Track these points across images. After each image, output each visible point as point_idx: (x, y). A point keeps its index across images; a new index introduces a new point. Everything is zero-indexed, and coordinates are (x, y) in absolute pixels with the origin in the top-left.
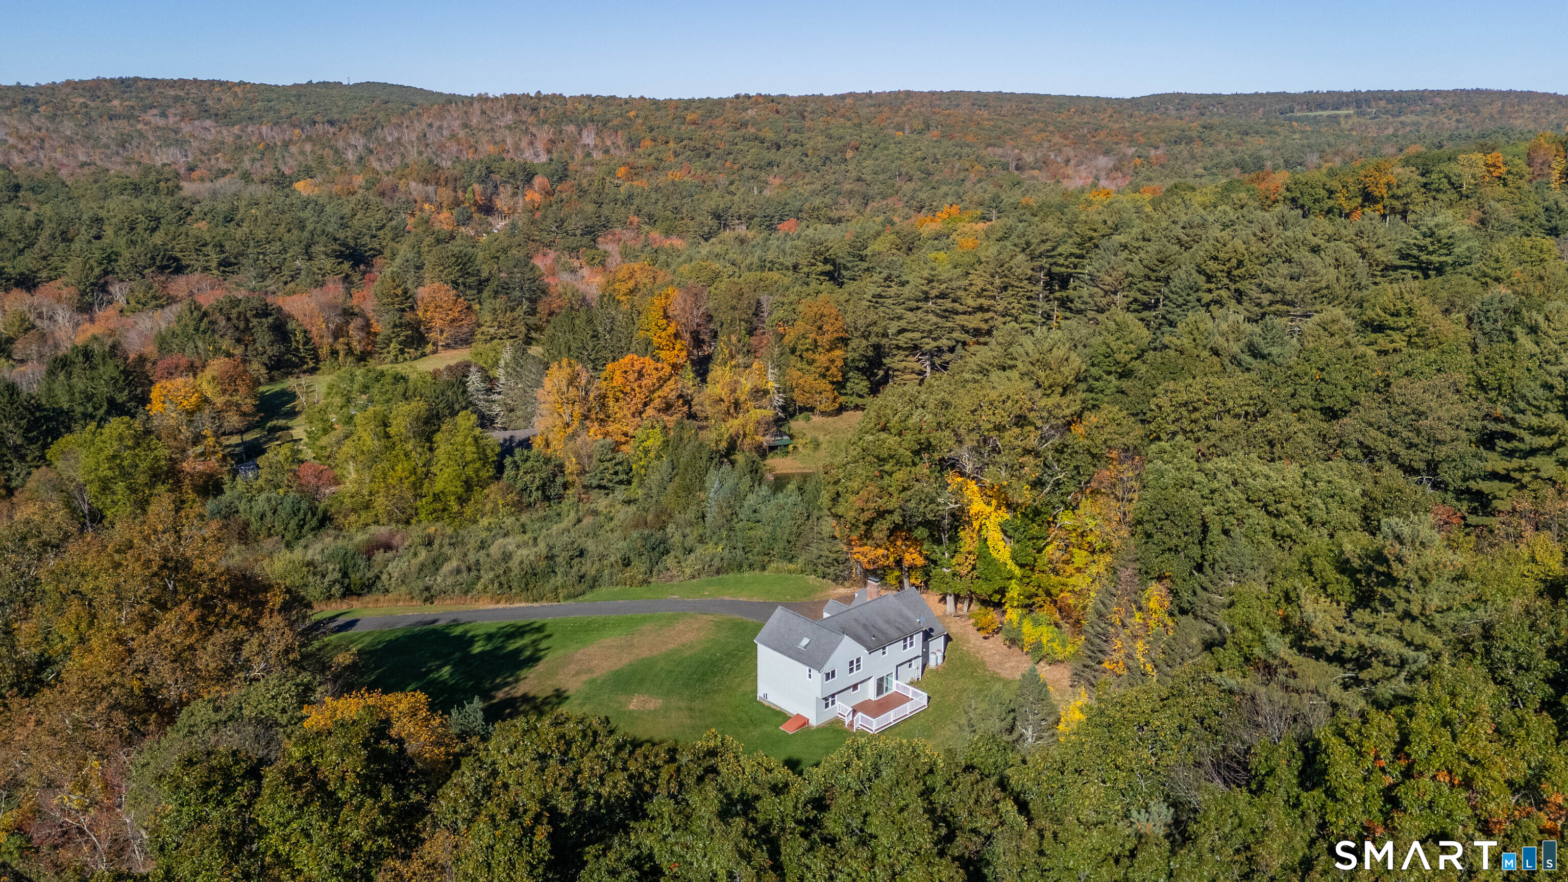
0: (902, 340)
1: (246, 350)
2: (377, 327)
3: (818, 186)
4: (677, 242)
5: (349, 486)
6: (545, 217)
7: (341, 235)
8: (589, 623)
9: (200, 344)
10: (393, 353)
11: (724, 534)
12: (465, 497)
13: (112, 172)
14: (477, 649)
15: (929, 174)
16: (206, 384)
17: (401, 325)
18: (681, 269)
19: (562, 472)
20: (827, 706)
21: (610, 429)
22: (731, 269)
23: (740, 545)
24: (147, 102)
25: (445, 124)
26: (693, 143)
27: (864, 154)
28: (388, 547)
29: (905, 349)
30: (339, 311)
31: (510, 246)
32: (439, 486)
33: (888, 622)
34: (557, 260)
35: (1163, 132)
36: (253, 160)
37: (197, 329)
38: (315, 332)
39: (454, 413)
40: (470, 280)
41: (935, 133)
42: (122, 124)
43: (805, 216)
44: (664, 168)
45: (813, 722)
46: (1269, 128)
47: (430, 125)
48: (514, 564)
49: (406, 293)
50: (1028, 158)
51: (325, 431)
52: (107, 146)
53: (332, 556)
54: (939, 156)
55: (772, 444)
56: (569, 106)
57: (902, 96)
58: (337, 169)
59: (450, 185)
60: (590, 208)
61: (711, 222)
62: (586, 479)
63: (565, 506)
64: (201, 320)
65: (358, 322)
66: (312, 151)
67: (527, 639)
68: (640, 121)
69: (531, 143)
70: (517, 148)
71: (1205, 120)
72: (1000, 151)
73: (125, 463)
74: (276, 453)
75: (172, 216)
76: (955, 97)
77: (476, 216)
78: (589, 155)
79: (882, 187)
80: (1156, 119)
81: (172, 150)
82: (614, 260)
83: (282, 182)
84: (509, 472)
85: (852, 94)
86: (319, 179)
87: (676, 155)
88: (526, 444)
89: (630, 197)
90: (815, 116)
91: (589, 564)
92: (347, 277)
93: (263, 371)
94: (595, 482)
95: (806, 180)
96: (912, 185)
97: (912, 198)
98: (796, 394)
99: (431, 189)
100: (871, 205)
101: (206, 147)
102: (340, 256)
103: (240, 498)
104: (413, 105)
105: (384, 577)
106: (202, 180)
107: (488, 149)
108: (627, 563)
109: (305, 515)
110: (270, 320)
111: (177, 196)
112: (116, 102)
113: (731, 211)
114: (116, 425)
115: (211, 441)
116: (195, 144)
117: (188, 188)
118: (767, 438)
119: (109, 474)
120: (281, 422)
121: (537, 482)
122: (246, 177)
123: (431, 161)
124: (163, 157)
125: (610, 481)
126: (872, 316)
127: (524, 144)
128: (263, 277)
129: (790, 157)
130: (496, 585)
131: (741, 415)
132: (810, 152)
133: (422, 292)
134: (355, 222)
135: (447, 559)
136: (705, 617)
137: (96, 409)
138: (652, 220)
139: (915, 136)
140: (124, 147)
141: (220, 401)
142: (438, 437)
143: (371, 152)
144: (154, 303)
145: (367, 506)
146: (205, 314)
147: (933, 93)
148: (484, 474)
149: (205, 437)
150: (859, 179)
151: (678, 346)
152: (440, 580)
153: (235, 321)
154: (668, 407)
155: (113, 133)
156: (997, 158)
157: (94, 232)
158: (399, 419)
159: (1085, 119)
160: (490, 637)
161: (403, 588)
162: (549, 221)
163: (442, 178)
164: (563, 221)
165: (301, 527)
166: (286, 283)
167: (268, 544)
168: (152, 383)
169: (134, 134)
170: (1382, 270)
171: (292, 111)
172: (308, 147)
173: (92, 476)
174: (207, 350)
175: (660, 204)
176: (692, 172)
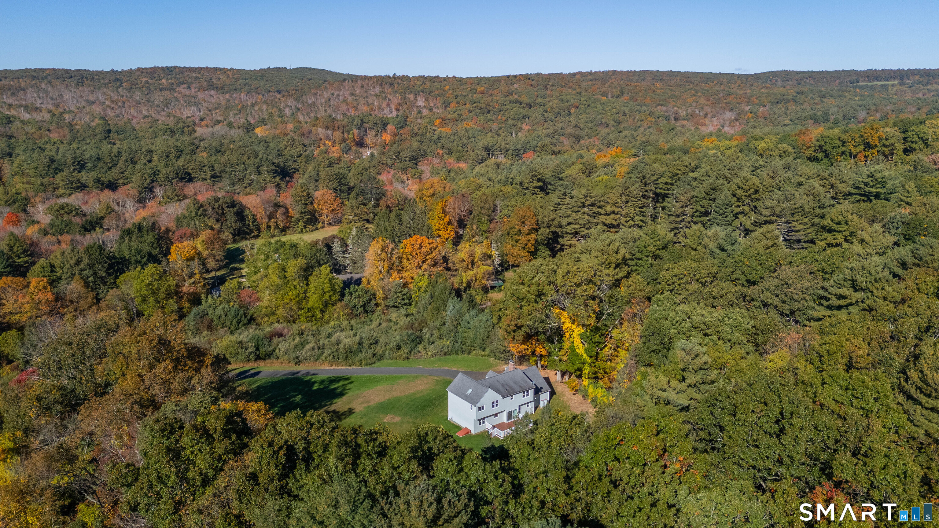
0: (569, 229)
1: (222, 225)
2: (292, 213)
3: (550, 131)
4: (463, 165)
5: (265, 303)
6: (390, 150)
7: (276, 161)
8: (374, 378)
9: (197, 223)
10: (300, 227)
11: (452, 334)
12: (324, 309)
13: (160, 122)
14: (315, 387)
15: (619, 123)
16: (199, 244)
17: (305, 212)
18: (460, 183)
19: (375, 298)
20: (480, 424)
21: (404, 275)
22: (489, 183)
23: (459, 341)
24: (181, 80)
25: (341, 93)
26: (480, 105)
27: (581, 111)
28: (280, 335)
29: (570, 234)
30: (272, 204)
31: (370, 167)
32: (311, 304)
33: (515, 383)
34: (394, 176)
35: (770, 96)
36: (235, 115)
37: (196, 214)
38: (259, 216)
39: (320, 265)
40: (344, 188)
41: (626, 97)
42: (167, 93)
43: (539, 149)
44: (462, 120)
45: (473, 432)
46: (841, 93)
47: (333, 94)
48: (341, 346)
49: (308, 195)
50: (682, 113)
51: (256, 273)
52: (158, 106)
53: (252, 339)
54: (627, 112)
55: (492, 285)
56: (412, 83)
57: (611, 74)
58: (279, 120)
59: (341, 130)
60: (416, 144)
61: (484, 153)
62: (387, 302)
63: (374, 317)
64: (199, 209)
65: (282, 210)
66: (267, 110)
67: (341, 384)
68: (450, 92)
69: (388, 105)
70: (380, 107)
71: (801, 88)
72: (664, 108)
73: (154, 288)
74: (231, 284)
75: (188, 150)
76: (643, 74)
77: (354, 148)
78: (420, 112)
79: (589, 131)
80: (768, 88)
81: (193, 108)
82: (427, 175)
83: (249, 129)
84: (347, 297)
85: (579, 73)
86: (268, 127)
87: (470, 112)
88: (358, 282)
89: (439, 138)
90: (554, 88)
91: (379, 348)
92: (278, 184)
93: (231, 236)
94: (392, 304)
95: (544, 127)
96: (607, 130)
97: (605, 139)
98: (509, 258)
99: (329, 132)
100: (582, 142)
101: (211, 106)
102: (275, 173)
103: (210, 306)
104: (325, 81)
105: (277, 351)
106: (207, 126)
107: (364, 108)
108: (399, 347)
109: (241, 317)
110: (235, 209)
111: (193, 136)
112: (164, 81)
113: (496, 147)
114: (151, 268)
115: (198, 276)
116: (205, 104)
117: (200, 131)
118: (490, 282)
119: (146, 293)
120: (237, 265)
121: (361, 303)
122: (230, 125)
123: (330, 116)
124: (187, 113)
125: (400, 303)
126: (553, 216)
127: (384, 105)
128: (233, 185)
129: (536, 113)
130: (331, 357)
131: (475, 269)
132: (549, 110)
133: (317, 194)
134: (286, 152)
135: (308, 343)
136: (432, 377)
137: (142, 258)
138: (450, 152)
139: (614, 100)
140: (167, 107)
141: (205, 254)
142: (310, 278)
143: (299, 110)
144: (176, 198)
145: (273, 313)
146: (201, 206)
147: (629, 72)
148: (334, 298)
149: (195, 274)
150: (576, 126)
151: (450, 229)
152: (303, 353)
153: (217, 210)
154: (435, 264)
155: (162, 99)
156: (662, 113)
157: (148, 158)
158: (291, 268)
159: (722, 87)
160: (322, 382)
161: (286, 357)
162: (391, 153)
163: (336, 126)
164: (399, 153)
165: (238, 323)
166: (246, 187)
167: (222, 331)
168: (172, 243)
169: (173, 99)
170: (844, 196)
171: (258, 85)
172: (265, 107)
173: (138, 294)
174: (201, 226)
175: (455, 142)
176: (478, 122)
